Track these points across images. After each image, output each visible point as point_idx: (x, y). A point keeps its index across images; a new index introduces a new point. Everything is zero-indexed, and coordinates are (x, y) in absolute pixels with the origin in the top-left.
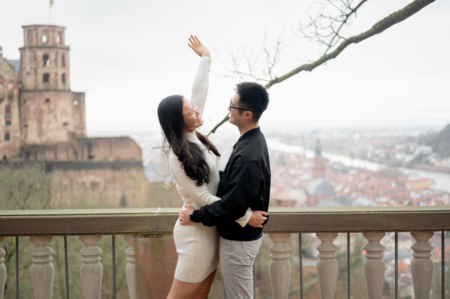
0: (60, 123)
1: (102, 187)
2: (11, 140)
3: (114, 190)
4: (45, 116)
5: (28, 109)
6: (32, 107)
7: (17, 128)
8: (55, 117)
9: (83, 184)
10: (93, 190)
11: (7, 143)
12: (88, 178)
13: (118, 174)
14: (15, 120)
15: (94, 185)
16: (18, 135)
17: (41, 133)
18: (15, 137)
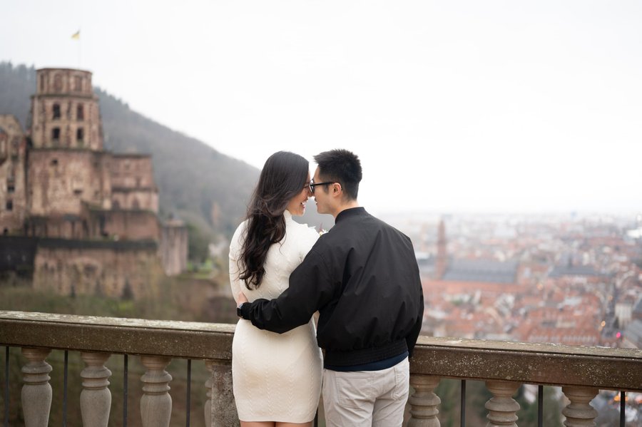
0: (70, 190)
1: (99, 272)
2: (15, 209)
3: (116, 277)
4: (52, 182)
5: (33, 172)
6: (37, 169)
7: (22, 195)
8: (64, 183)
9: (75, 267)
10: (88, 275)
11: (8, 213)
12: (81, 260)
13: (121, 258)
14: (20, 185)
15: (89, 269)
16: (23, 203)
17: (45, 202)
18: (19, 207)
